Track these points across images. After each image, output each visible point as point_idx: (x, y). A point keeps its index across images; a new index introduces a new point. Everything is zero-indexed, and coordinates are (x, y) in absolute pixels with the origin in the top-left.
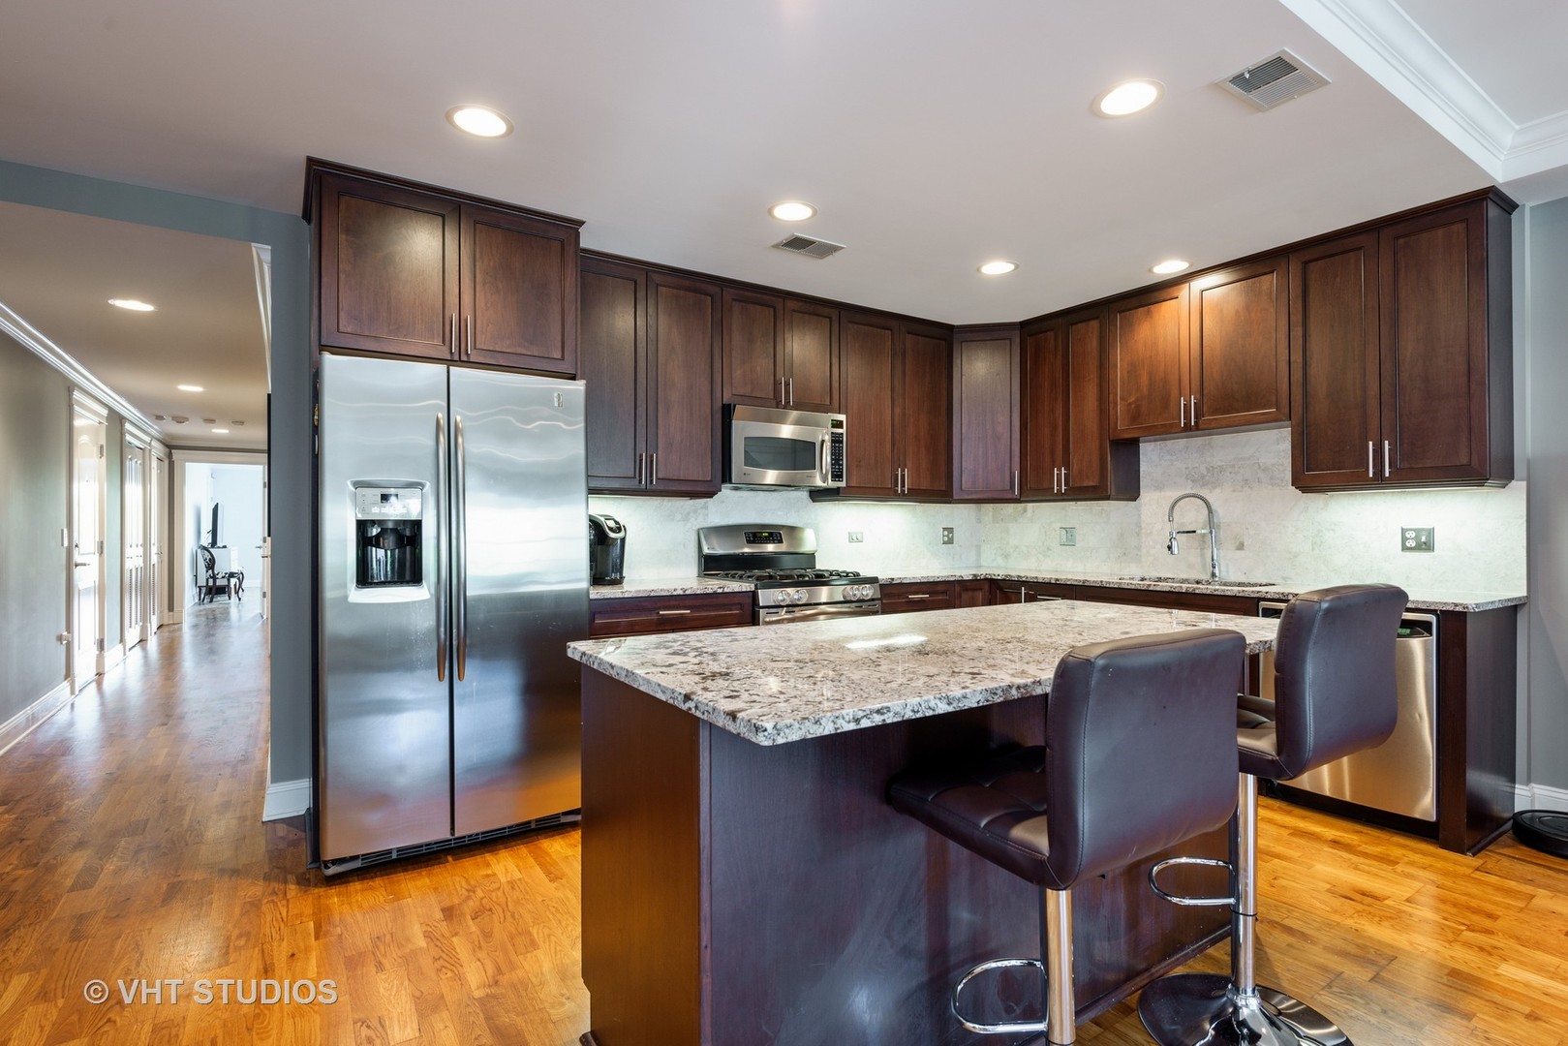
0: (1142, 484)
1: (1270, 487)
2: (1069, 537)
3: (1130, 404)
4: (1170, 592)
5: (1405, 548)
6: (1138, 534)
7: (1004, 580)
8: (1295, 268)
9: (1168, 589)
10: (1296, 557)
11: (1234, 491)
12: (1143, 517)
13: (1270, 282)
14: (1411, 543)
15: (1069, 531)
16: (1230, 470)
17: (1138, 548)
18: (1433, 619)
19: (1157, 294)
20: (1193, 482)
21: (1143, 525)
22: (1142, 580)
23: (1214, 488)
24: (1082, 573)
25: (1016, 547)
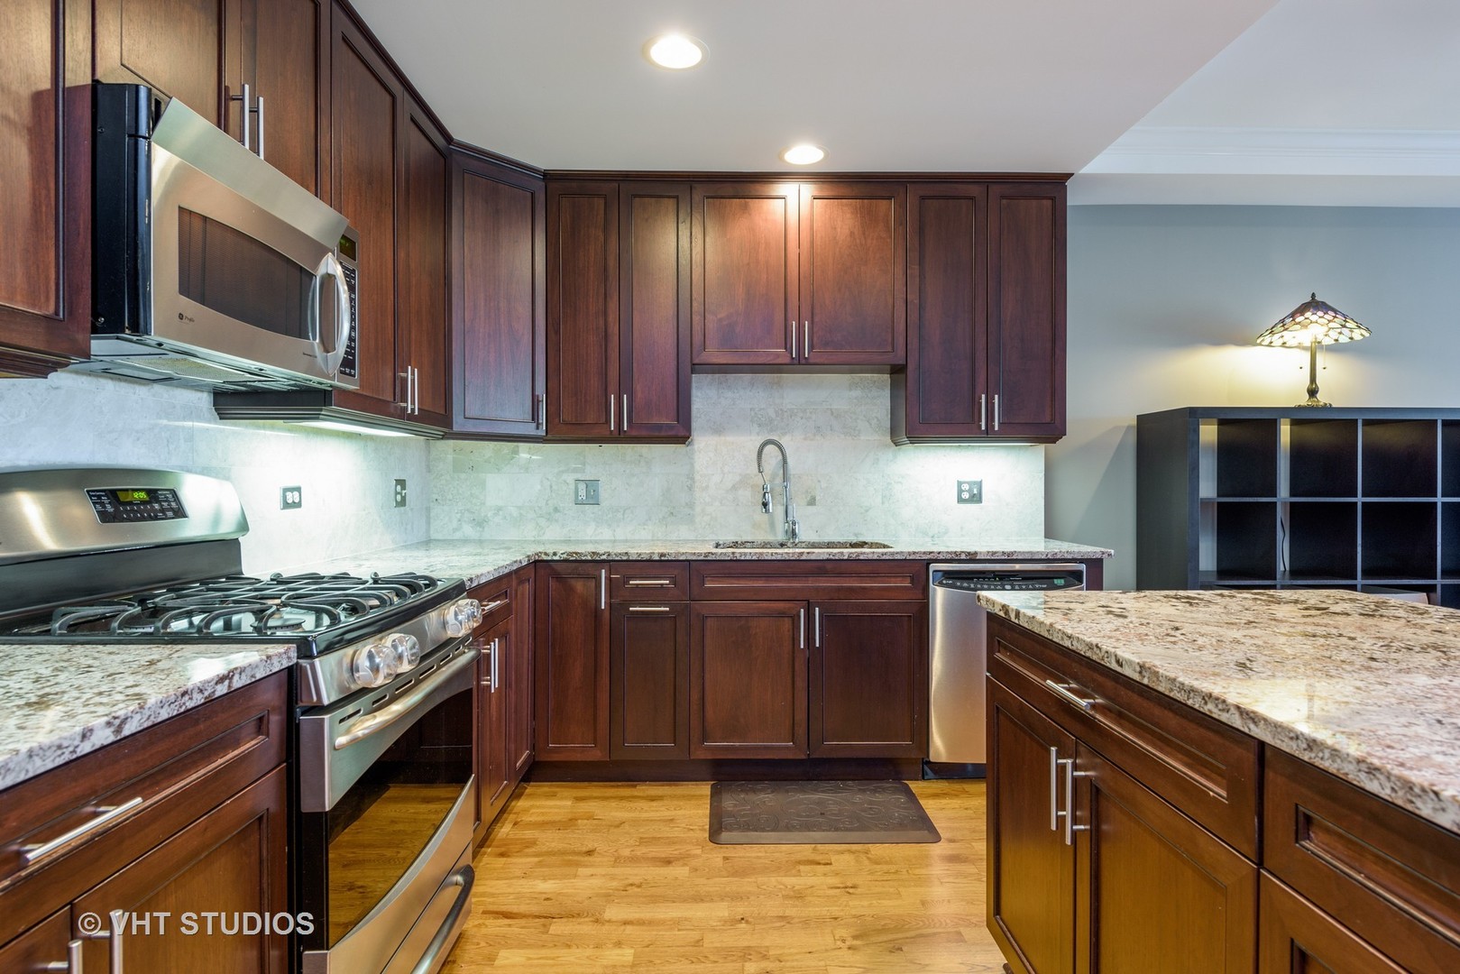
0: (694, 425)
1: (843, 436)
2: (590, 495)
3: (720, 320)
4: (828, 560)
5: (960, 500)
6: (690, 488)
7: (566, 561)
8: (912, 200)
9: (825, 557)
10: (867, 511)
11: (805, 439)
12: (697, 467)
13: (887, 208)
14: (966, 496)
15: (591, 485)
16: (802, 415)
17: (691, 505)
18: (1083, 567)
19: (758, 186)
20: (760, 425)
21: (697, 477)
22: (717, 546)
23: (786, 433)
24: (610, 541)
25: (499, 509)
